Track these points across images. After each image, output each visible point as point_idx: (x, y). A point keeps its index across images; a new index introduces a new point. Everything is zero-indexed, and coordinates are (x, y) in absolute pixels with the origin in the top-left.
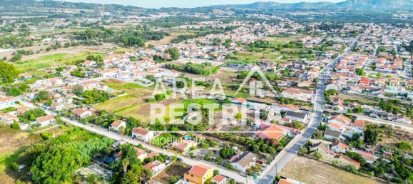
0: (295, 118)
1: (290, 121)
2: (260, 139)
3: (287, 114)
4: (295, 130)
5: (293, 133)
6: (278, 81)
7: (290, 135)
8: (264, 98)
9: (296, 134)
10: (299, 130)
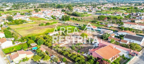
0: (132, 41)
1: (128, 43)
2: (91, 58)
3: (125, 37)
4: (132, 51)
5: (130, 54)
6: (121, 20)
7: (126, 55)
8: (110, 27)
9: (133, 56)
10: (136, 52)
